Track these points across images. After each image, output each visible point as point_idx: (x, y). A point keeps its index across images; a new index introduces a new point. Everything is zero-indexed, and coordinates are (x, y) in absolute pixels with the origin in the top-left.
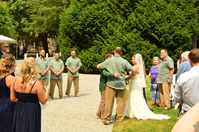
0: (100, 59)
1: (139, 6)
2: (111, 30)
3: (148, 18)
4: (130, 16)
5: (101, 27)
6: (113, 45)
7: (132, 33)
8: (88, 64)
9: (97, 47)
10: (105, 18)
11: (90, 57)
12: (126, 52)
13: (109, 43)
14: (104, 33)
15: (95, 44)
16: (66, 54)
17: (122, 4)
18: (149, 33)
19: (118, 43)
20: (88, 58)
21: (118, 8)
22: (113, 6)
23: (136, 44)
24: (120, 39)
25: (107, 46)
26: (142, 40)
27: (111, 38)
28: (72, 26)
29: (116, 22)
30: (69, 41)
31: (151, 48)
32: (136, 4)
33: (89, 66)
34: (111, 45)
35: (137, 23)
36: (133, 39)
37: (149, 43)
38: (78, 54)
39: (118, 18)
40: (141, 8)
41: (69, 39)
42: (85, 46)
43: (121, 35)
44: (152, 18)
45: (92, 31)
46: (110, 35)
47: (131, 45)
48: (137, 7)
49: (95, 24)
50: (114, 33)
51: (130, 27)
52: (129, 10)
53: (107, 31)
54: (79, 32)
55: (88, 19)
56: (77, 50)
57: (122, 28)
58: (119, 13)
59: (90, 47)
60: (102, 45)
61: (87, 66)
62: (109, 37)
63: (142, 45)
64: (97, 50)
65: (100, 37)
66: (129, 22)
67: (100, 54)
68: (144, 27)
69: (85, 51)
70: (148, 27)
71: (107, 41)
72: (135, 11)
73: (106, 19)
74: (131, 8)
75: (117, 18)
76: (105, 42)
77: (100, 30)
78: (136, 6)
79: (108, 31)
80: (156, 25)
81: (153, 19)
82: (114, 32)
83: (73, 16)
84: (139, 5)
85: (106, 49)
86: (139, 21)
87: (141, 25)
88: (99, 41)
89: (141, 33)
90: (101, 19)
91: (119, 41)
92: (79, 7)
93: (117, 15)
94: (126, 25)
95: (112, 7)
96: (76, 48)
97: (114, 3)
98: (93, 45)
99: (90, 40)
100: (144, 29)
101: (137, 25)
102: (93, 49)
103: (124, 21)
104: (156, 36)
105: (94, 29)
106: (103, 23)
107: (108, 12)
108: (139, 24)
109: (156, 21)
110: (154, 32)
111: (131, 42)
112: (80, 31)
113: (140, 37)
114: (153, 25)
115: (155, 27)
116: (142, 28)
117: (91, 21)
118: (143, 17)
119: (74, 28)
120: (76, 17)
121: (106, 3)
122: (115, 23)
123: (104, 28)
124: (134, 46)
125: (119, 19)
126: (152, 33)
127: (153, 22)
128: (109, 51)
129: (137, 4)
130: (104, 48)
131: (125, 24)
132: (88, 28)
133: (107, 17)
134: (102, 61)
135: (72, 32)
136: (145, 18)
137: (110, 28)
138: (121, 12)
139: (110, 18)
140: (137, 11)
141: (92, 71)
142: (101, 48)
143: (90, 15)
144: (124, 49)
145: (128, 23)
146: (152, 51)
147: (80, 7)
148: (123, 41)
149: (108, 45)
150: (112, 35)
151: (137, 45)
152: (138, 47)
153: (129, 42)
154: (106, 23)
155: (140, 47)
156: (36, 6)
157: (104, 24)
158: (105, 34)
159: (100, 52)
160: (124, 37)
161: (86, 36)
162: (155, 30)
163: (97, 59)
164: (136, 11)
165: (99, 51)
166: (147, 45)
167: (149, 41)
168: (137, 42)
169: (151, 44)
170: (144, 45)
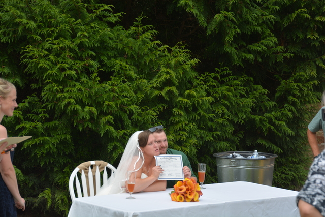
166: (139, 49)
167: (152, 29)
168: (83, 27)
169: (165, 46)
170: (127, 50)
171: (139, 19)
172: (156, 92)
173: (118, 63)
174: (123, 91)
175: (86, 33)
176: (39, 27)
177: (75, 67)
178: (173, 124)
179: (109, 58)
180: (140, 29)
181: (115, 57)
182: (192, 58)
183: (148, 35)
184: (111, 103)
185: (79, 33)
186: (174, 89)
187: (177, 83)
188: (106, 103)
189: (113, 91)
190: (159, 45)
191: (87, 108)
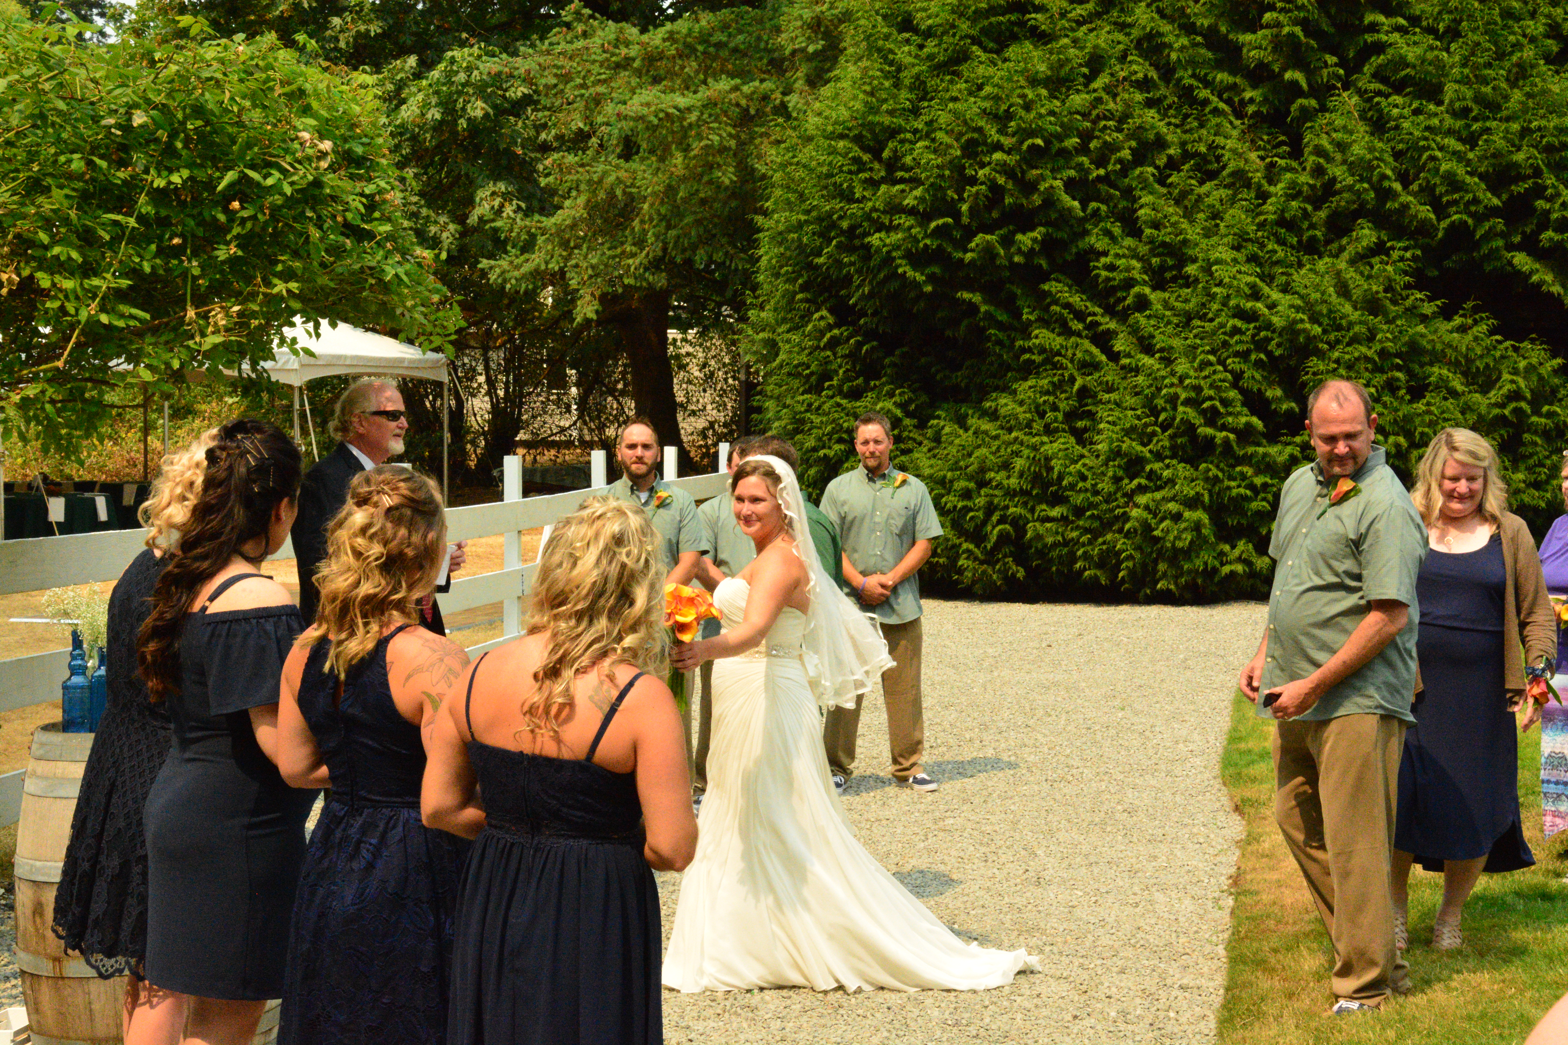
0: (1084, 478)
1: (1396, 37)
2: (1164, 244)
3: (1475, 126)
4: (1322, 120)
5: (1084, 220)
6: (1182, 366)
7: (1342, 265)
8: (984, 523)
9: (1058, 387)
10: (1119, 149)
11: (1006, 466)
12: (1290, 411)
13: (1148, 349)
14: (1111, 268)
15: (1037, 358)
16: (815, 449)
17: (1253, 26)
18: (1485, 250)
19: (1225, 344)
20: (983, 470)
21: (1219, 65)
22: (1182, 48)
23: (1377, 347)
24: (1241, 314)
25: (1137, 370)
26: (1428, 309)
27: (1166, 305)
28: (852, 228)
29: (1211, 175)
30: (833, 344)
31: (1506, 376)
32: (1370, 18)
33: (994, 538)
34: (1168, 361)
35: (1384, 177)
36: (1348, 308)
37: (1492, 332)
38: (910, 444)
39: (1219, 140)
40: (1412, 54)
41: (836, 331)
42: (959, 377)
43: (1248, 277)
44: (1515, 127)
45: (1016, 259)
46: (1159, 285)
47: (1336, 355)
48: (1380, 48)
49: (1037, 200)
50: (1191, 269)
51: (1323, 214)
52: (1310, 73)
53: (1135, 256)
54: (910, 273)
55: (983, 165)
56: (899, 413)
57: (1261, 226)
58: (1228, 102)
59: (1005, 389)
60: (1096, 366)
61: (977, 536)
62: (1155, 297)
63: (1433, 352)
64: (1055, 408)
65: (1076, 300)
66: (1318, 171)
67: (1081, 441)
68: (1440, 210)
69: (961, 422)
70: (1476, 201)
71: (1135, 331)
72: (1365, 81)
73: (1126, 154)
74: (1331, 59)
75: (1212, 147)
76: (1119, 345)
77: (1083, 244)
78: (1369, 38)
79: (1143, 249)
80: (1550, 180)
81: (1525, 132)
82: (1194, 260)
83: (865, 149)
84: (1399, 29)
85: (1130, 401)
86: (1397, 155)
87: (1415, 187)
88: (1067, 332)
89: (1414, 258)
90: (1085, 160)
91: (1236, 331)
92: (907, 77)
93: (1214, 121)
94: (1294, 197)
95: (1174, 56)
96: (891, 395)
97: (1189, 29)
98: (1028, 370)
99: (1001, 326)
100: (1444, 224)
101: (1385, 194)
102: (1021, 403)
103: (1272, 165)
104: (1549, 278)
105: (1025, 240)
106: (1103, 188)
107: (1139, 97)
108: (1397, 186)
109: (1549, 149)
110: (1530, 246)
111: (1332, 337)
112: (917, 259)
113: (1407, 286)
114: (1521, 188)
115: (1540, 204)
116: (1425, 212)
117: (1001, 180)
118: (1435, 121)
119: (875, 239)
120: (886, 154)
121: (1122, 27)
122: (1202, 183)
123: (1108, 233)
124: (1362, 366)
125: (1234, 151)
126: (1510, 247)
127: (1520, 157)
128: (1155, 412)
129: (1381, 18)
130: (1110, 389)
131: (1279, 189)
132: (979, 239)
133: (1129, 137)
134: (1096, 493)
135: (859, 272)
136: (1450, 132)
137: (1156, 225)
138: (1248, 95)
139: (1160, 143)
140: (1384, 80)
141: (1021, 574)
142: (1084, 392)
143: (993, 133)
144: (1279, 392)
145: (1304, 178)
146: (1516, 395)
147: (917, 77)
148: (1269, 326)
149: (1147, 361)
150: (1174, 279)
151: (1383, 353)
152: (1399, 368)
153: (1317, 330)
154: (1128, 193)
155: (1410, 374)
156: (583, 86)
157: (1111, 197)
158: (1118, 276)
159: (1080, 424)
160: (1275, 295)
161: (967, 295)
162: (1544, 225)
163: (1061, 477)
164: (1377, 76)
165: (1071, 416)
166: (1468, 349)
167: (1488, 318)
168: (1385, 327)
169: (1508, 343)
170: (1449, 351)
171: (1469, 305)
172: (1496, 411)
173: (1437, 371)
174: (1443, 412)
175: (1389, 335)
176: (1325, 331)
177: (1374, 382)
178: (1525, 457)
179: (1422, 366)
180: (1470, 321)
181: (1431, 364)
182: (1554, 357)
183: (1483, 328)
184: (1426, 430)
185: (1379, 336)
186: (1523, 405)
187: (1528, 395)
188: (1420, 429)
189: (1429, 412)
190: (1499, 342)
191: (1392, 439)
